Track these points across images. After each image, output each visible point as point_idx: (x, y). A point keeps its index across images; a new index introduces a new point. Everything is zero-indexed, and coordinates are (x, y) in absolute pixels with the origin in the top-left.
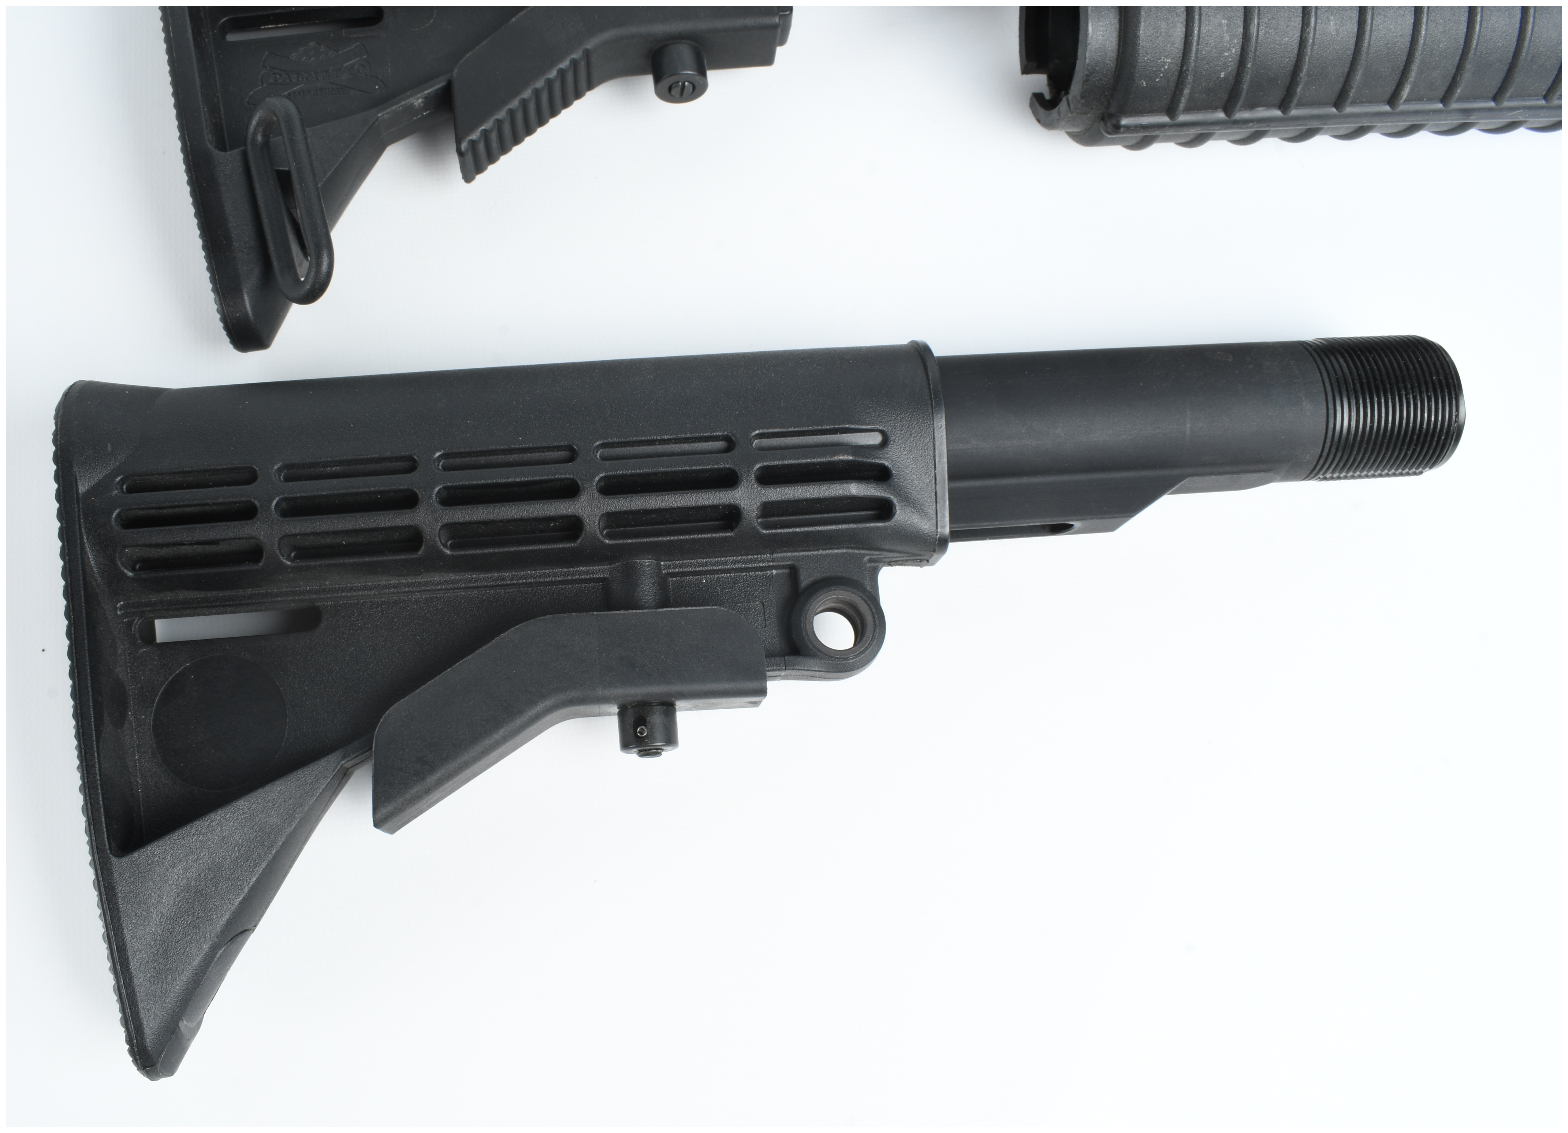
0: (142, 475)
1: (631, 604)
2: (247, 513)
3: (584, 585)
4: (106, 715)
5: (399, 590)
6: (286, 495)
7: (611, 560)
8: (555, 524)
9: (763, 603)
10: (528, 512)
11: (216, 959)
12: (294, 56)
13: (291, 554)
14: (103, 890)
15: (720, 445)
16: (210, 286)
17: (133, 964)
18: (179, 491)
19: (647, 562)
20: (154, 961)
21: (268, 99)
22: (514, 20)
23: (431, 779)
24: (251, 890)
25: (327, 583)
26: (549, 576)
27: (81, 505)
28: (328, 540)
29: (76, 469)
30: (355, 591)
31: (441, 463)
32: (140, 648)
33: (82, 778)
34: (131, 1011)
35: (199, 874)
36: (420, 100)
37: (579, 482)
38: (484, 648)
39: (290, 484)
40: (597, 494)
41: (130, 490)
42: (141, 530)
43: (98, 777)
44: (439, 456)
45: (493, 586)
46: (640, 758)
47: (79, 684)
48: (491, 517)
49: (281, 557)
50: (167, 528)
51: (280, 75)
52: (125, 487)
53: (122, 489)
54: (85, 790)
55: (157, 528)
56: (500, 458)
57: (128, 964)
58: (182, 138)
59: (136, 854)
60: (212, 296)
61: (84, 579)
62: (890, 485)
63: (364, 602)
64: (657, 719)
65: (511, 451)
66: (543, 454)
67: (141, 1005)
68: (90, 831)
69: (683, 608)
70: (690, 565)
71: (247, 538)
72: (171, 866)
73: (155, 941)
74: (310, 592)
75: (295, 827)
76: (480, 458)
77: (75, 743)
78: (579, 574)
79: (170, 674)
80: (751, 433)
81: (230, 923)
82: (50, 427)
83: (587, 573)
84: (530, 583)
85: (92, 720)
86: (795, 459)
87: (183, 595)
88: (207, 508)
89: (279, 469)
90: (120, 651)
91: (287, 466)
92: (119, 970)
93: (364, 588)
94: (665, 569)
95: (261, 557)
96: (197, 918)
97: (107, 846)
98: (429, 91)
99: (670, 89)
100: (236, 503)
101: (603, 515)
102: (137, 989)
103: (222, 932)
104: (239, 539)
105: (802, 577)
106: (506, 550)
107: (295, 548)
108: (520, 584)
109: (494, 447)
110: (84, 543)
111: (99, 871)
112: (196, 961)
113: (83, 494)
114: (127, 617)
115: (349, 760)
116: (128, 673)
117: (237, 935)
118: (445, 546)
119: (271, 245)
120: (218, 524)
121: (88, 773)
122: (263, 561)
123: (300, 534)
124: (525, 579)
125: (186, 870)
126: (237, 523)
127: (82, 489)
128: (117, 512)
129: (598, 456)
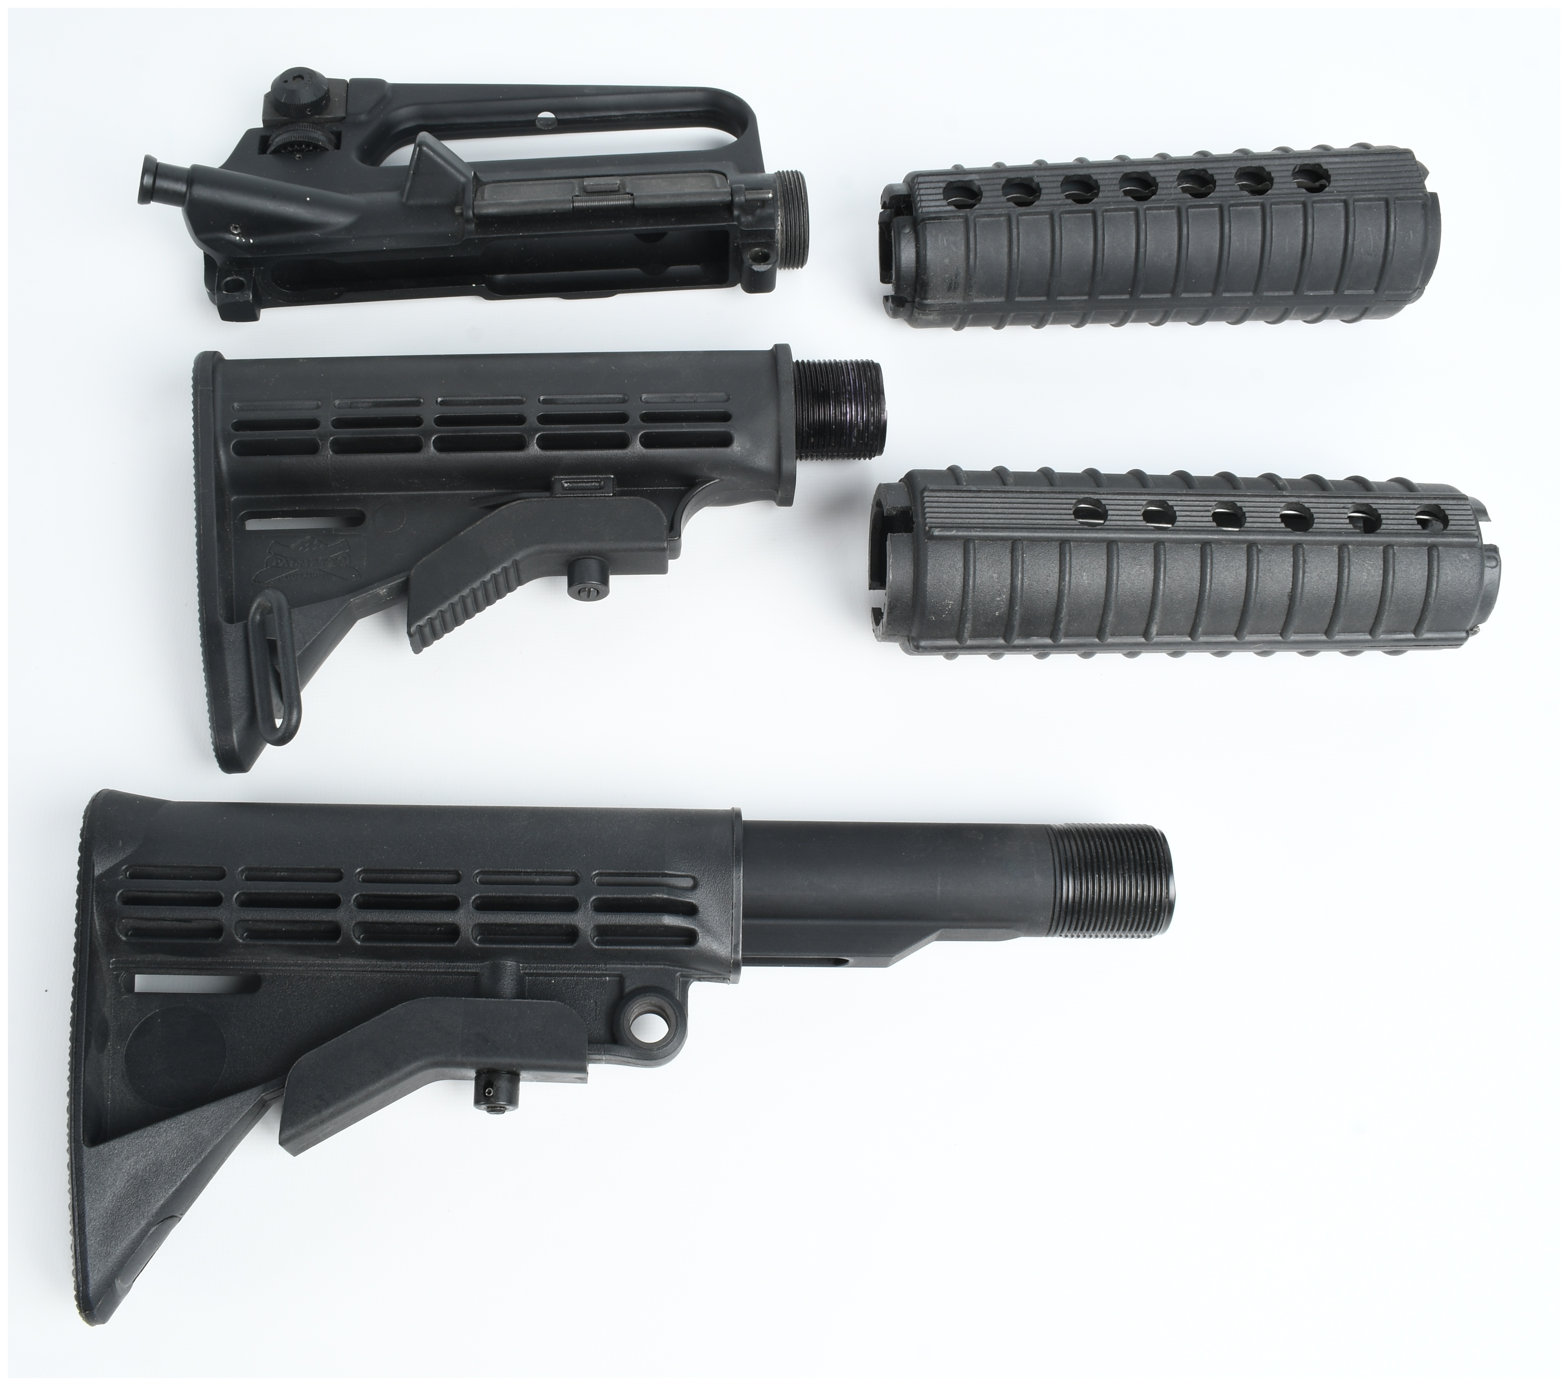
0: (142, 866)
1: (494, 994)
2: (215, 901)
3: (461, 977)
4: (93, 1041)
5: (321, 969)
6: (245, 891)
7: (482, 959)
8: (441, 929)
9: (596, 1002)
10: (419, 918)
11: (149, 1234)
12: (293, 546)
13: (243, 934)
14: (74, 1170)
15: (570, 878)
16: (209, 724)
17: (88, 1229)
18: (168, 881)
19: (509, 963)
20: (104, 1229)
21: (267, 591)
22: (462, 533)
23: (326, 1113)
24: (182, 1184)
25: (269, 958)
26: (435, 968)
27: (95, 884)
28: (272, 926)
29: (94, 858)
30: (288, 966)
31: (361, 876)
32: (123, 995)
33: (71, 1086)
34: (81, 1265)
35: (146, 1167)
36: (384, 590)
37: (460, 899)
38: (377, 1017)
39: (249, 883)
40: (472, 909)
41: (132, 876)
42: (136, 907)
43: (82, 1086)
44: (360, 871)
45: (392, 972)
46: (488, 1114)
47: (77, 1016)
48: (392, 920)
49: (236, 936)
50: (155, 907)
51: (281, 561)
52: (128, 873)
53: (126, 875)
54: (71, 1094)
55: (148, 907)
56: (405, 876)
57: (85, 1228)
58: (201, 611)
59: (101, 1146)
60: (209, 732)
61: (90, 939)
62: (695, 919)
63: (294, 976)
64: (503, 1084)
65: (413, 872)
66: (437, 876)
67: (89, 1261)
68: (71, 1125)
69: (530, 1000)
70: (542, 968)
71: (212, 920)
72: (125, 1159)
73: (107, 1213)
74: (255, 964)
75: (221, 1140)
76: (390, 875)
77: (69, 1059)
78: (458, 968)
79: (143, 1017)
80: (593, 872)
81: (163, 1207)
82: (79, 824)
83: (464, 967)
84: (420, 972)
85: (83, 1043)
86: (622, 894)
87: (160, 958)
88: (186, 895)
89: (242, 870)
90: (108, 996)
91: (247, 869)
92: (77, 1232)
93: (296, 965)
94: (522, 970)
95: (221, 935)
96: (140, 1200)
97: (82, 1138)
98: (392, 584)
99: (579, 592)
100: (208, 893)
101: (475, 925)
102: (88, 1248)
103: (157, 1213)
104: (207, 920)
105: (627, 984)
106: (402, 945)
107: (247, 930)
108: (412, 972)
109: (400, 868)
110: (94, 913)
111: (73, 1156)
112: (135, 1233)
113: (97, 876)
114: (116, 971)
115: (267, 1094)
116: (111, 1013)
117: (167, 1218)
118: (358, 939)
119: (257, 698)
120: (193, 907)
121: (75, 1083)
122: (222, 938)
123: (251, 920)
124: (416, 968)
125: (136, 1163)
126: (207, 908)
127: (98, 871)
128: (120, 892)
129: (478, 881)
